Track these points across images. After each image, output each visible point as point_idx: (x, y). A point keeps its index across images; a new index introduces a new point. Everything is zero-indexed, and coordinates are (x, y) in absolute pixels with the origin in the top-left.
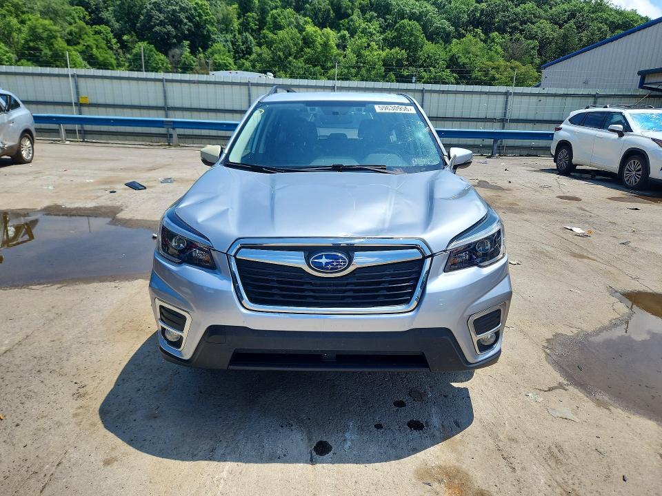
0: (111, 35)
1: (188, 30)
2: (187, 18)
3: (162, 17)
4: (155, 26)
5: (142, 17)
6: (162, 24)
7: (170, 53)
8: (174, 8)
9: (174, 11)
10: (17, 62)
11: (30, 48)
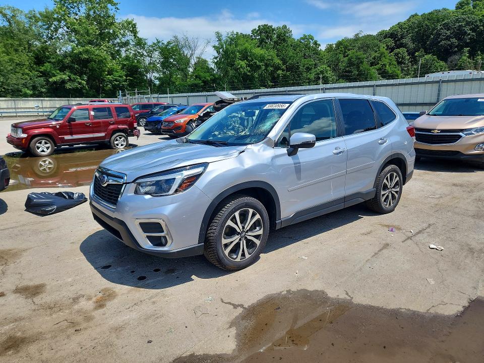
0: (406, 54)
1: (470, 39)
2: (470, 30)
3: (448, 33)
4: (441, 41)
5: (432, 37)
6: (448, 38)
7: (449, 60)
8: (460, 24)
9: (460, 26)
10: (337, 81)
11: (346, 72)
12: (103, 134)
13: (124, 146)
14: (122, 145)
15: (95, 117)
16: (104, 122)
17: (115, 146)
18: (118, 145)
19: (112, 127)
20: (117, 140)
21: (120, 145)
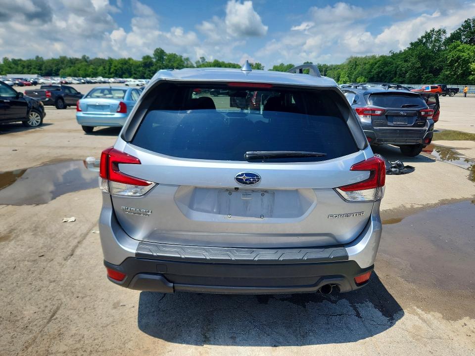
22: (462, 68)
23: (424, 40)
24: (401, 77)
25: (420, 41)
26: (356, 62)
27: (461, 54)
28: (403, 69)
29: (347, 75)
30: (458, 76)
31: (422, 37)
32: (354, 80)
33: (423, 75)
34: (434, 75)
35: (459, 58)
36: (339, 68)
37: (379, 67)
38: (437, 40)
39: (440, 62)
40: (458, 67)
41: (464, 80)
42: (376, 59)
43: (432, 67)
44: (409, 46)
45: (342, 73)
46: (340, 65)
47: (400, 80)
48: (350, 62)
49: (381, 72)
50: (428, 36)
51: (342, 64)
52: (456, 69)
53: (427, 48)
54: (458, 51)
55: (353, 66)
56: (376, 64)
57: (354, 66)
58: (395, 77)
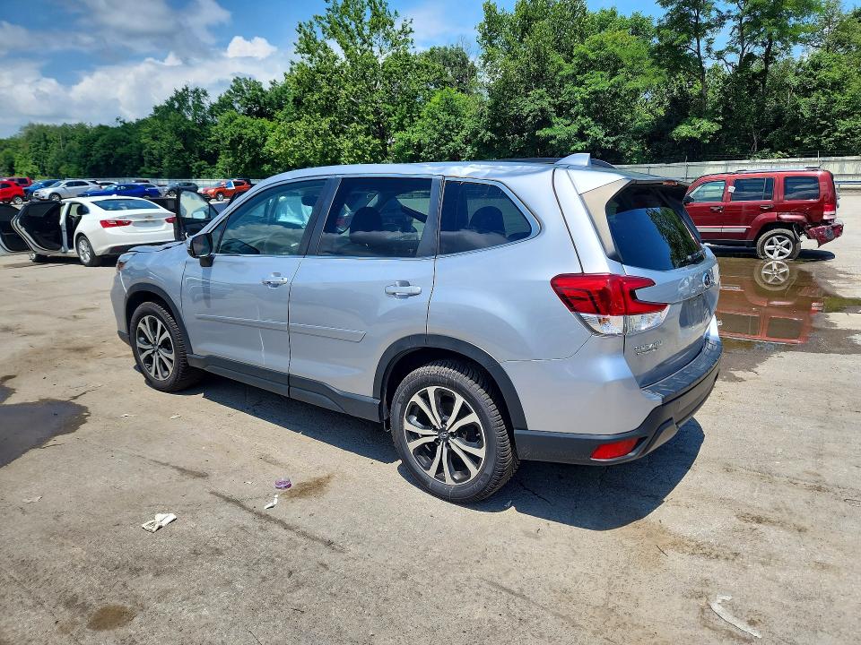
12: (741, 229)
13: (785, 257)
14: (781, 254)
15: (733, 196)
16: (749, 207)
17: (764, 254)
18: (771, 252)
19: (763, 216)
20: (771, 243)
21: (776, 253)
22: (250, 152)
23: (177, 105)
24: (154, 165)
25: (170, 106)
26: (45, 136)
27: (244, 131)
28: (155, 152)
29: (31, 161)
30: (246, 166)
31: (172, 99)
32: (52, 171)
33: (190, 162)
34: (210, 164)
35: (241, 137)
36: (5, 146)
37: (104, 146)
38: (199, 107)
39: (214, 142)
40: (243, 152)
41: (258, 171)
42: (87, 131)
43: (201, 150)
44: (152, 112)
45: (17, 156)
46: (7, 141)
47: (153, 171)
48: (31, 134)
49: (111, 156)
50: (181, 97)
51: (12, 139)
52: (241, 154)
53: (186, 120)
54: (237, 125)
55: (39, 143)
56: (95, 140)
57: (43, 143)
58: (143, 166)
